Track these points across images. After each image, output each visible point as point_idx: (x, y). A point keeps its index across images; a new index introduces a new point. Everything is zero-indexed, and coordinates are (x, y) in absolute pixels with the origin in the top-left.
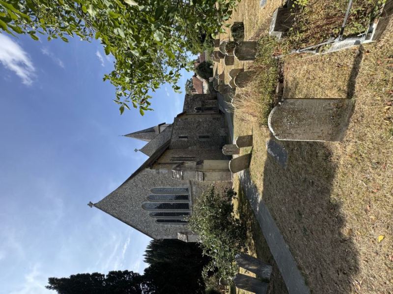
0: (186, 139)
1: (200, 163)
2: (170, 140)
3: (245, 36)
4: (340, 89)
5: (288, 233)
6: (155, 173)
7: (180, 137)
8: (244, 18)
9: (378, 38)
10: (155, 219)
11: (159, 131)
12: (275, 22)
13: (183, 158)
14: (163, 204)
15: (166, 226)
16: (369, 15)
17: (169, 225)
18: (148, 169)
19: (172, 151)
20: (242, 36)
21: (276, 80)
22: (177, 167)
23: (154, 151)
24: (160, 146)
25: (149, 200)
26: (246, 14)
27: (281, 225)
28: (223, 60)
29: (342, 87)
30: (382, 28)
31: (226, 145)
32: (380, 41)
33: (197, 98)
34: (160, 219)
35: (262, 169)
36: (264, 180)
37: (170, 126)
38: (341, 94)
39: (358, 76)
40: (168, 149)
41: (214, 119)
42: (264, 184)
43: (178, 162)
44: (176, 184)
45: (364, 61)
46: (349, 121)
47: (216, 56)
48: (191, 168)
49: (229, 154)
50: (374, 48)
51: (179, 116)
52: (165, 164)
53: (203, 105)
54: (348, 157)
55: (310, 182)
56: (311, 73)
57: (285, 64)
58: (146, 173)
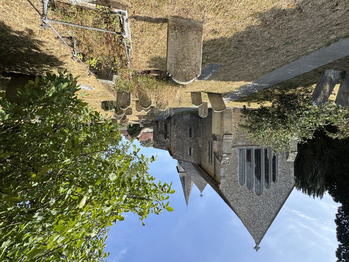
0: (192, 149)
1: (215, 138)
2: (193, 164)
3: (112, 100)
4: (160, 28)
5: (288, 58)
6: (224, 180)
7: (190, 154)
8: (99, 101)
9: (125, 7)
10: (272, 183)
11: (184, 172)
12: (106, 81)
13: (209, 153)
14: (255, 174)
15: (279, 173)
16: (109, 15)
17: (279, 169)
18: (220, 186)
19: (203, 163)
20: (112, 102)
21: (148, 76)
22: (218, 159)
23: (202, 179)
24: (198, 173)
25: (252, 188)
26: (97, 99)
27: (280, 64)
28: (128, 117)
29: (158, 27)
30: (118, 5)
31: (199, 114)
32: (127, 5)
33: (156, 138)
34: (272, 179)
35: (223, 83)
36: (234, 81)
37: (180, 163)
38: (164, 27)
39: (151, 17)
40: (200, 166)
41: (175, 124)
42: (238, 81)
43: (213, 157)
44: (235, 161)
45: (140, 14)
46: (186, 19)
47: (124, 122)
48: (220, 146)
49: (207, 111)
50: (132, 9)
51: (171, 155)
52: (215, 170)
53: (163, 133)
54: (217, 16)
55: (238, 44)
56: (145, 51)
57: (136, 70)
58: (224, 189)
